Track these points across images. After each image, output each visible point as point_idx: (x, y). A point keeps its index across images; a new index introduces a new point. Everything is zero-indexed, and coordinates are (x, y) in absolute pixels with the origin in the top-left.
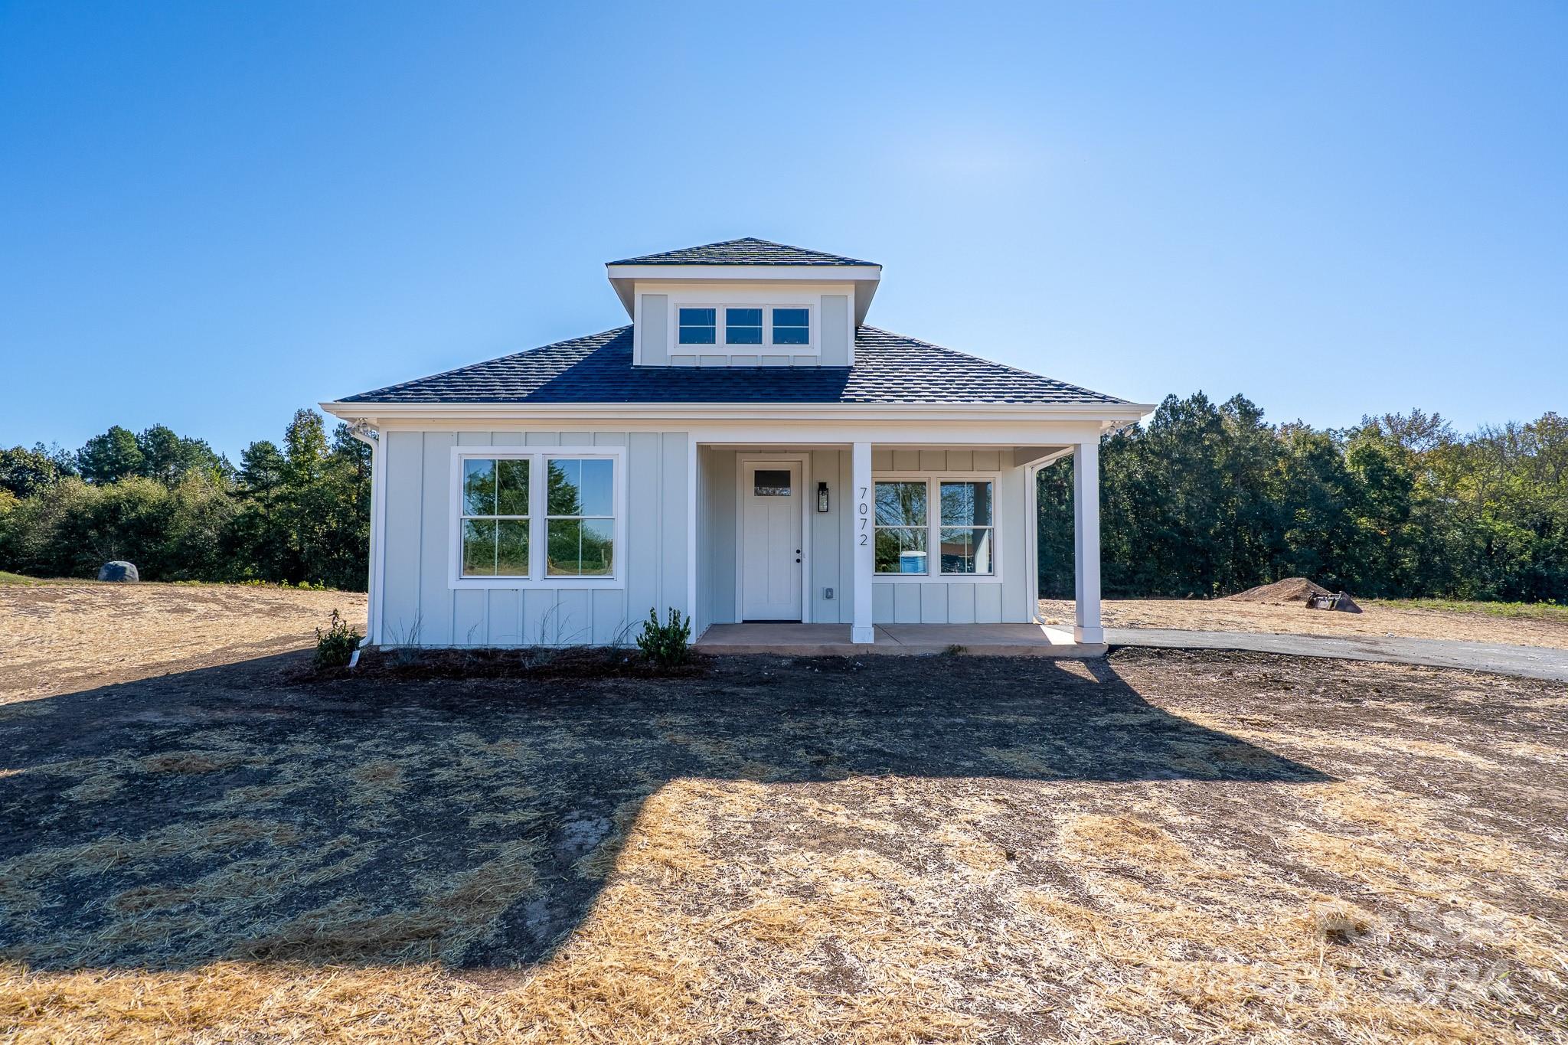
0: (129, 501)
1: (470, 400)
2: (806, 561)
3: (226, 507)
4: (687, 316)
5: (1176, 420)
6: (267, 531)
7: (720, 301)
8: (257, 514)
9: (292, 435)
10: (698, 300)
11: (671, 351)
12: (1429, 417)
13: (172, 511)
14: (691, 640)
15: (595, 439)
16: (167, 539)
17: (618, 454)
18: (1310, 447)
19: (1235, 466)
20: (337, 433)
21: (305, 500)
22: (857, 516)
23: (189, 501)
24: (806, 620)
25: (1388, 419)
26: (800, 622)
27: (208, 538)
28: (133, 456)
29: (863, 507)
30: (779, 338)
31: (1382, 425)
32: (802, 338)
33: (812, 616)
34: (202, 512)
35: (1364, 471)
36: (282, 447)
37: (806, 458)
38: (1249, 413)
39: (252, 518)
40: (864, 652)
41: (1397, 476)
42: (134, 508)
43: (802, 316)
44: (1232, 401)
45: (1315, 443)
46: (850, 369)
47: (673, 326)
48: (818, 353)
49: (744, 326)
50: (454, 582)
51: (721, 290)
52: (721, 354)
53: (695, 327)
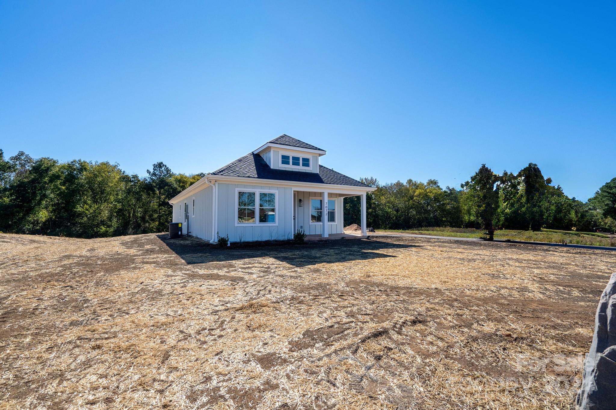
2: (296, 219)
7: (291, 154)
10: (286, 154)
15: (270, 188)
17: (276, 192)
22: (325, 209)
25: (366, 179)
29: (327, 207)
31: (364, 181)
32: (308, 165)
46: (318, 174)
48: (311, 169)
49: (296, 161)
50: (236, 225)
51: (292, 152)
52: (290, 167)
53: (285, 160)
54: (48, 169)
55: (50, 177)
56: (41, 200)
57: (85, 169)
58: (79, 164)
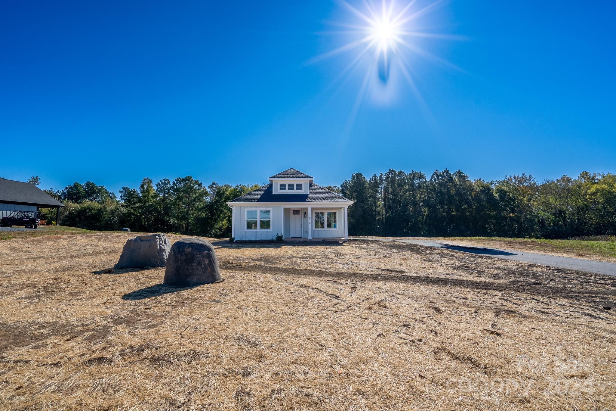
0: (89, 208)
1: (248, 202)
2: (302, 226)
3: (120, 210)
4: (281, 185)
5: (438, 179)
6: (134, 218)
8: (131, 213)
9: (142, 186)
11: (279, 192)
12: (528, 176)
13: (102, 212)
14: (283, 239)
15: (267, 207)
16: (102, 221)
17: (271, 209)
18: (481, 188)
19: (458, 193)
20: (157, 186)
21: (147, 208)
22: (309, 219)
23: (108, 209)
26: (301, 237)
27: (116, 221)
28: (82, 192)
30: (297, 189)
32: (301, 189)
33: (303, 236)
34: (113, 212)
35: (499, 196)
36: (139, 190)
37: (302, 209)
38: (462, 177)
39: (130, 214)
41: (510, 197)
42: (91, 210)
43: (300, 185)
44: (457, 172)
45: (483, 187)
46: (308, 194)
47: (279, 187)
48: (303, 191)
49: (291, 187)
50: (245, 230)
51: (287, 182)
52: (287, 192)
53: (283, 187)
54: (224, 193)
55: (225, 198)
56: (220, 214)
57: (244, 191)
58: (240, 187)
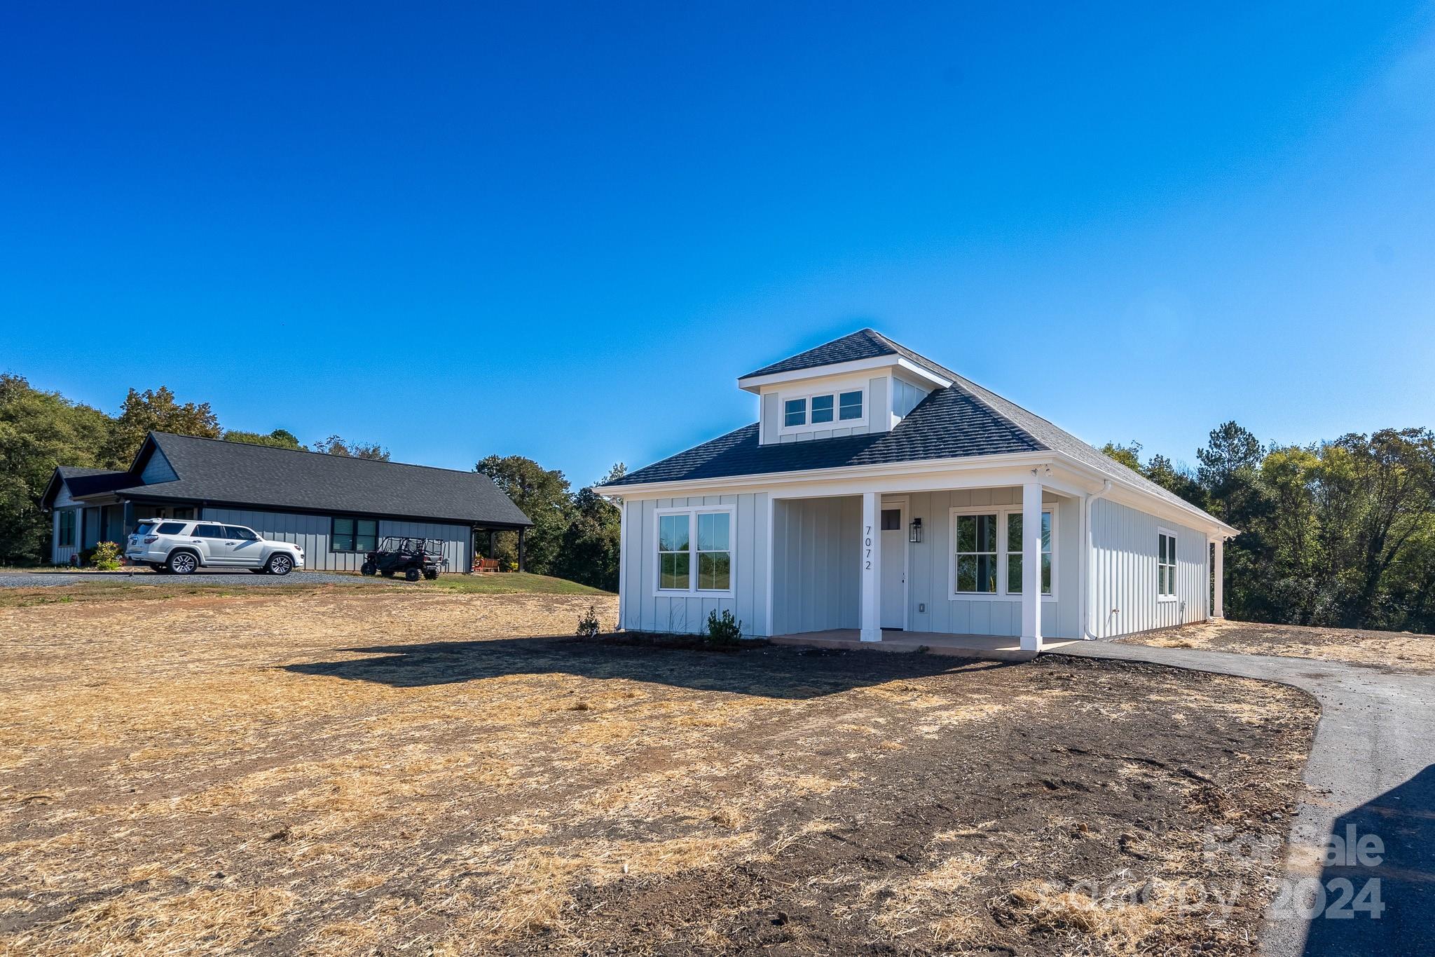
1: (672, 479)
2: (906, 582)
4: (789, 406)
7: (807, 393)
10: (794, 394)
11: (782, 432)
15: (720, 500)
24: (905, 629)
26: (902, 630)
29: (868, 541)
30: (844, 415)
32: (857, 413)
33: (907, 625)
37: (907, 498)
40: (865, 648)
43: (858, 396)
46: (886, 434)
47: (782, 415)
49: (822, 408)
50: (655, 593)
51: (810, 385)
52: (809, 431)
53: (794, 414)
